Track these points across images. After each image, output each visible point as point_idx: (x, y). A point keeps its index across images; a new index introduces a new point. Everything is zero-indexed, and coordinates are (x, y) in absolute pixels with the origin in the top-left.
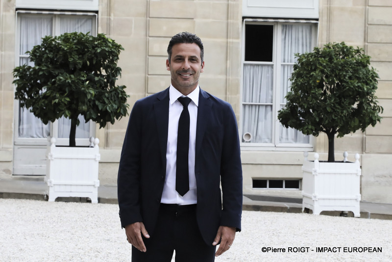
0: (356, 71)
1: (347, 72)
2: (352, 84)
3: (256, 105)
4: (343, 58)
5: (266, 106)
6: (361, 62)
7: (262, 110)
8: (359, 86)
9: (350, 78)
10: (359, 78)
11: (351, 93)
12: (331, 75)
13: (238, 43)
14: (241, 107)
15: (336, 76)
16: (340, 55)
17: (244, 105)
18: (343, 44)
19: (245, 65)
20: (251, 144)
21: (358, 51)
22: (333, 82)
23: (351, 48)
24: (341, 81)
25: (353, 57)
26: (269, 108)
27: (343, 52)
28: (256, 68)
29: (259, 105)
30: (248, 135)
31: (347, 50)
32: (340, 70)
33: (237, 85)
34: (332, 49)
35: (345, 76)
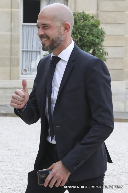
0: (91, 30)
1: (86, 30)
2: (89, 38)
3: (30, 51)
4: (84, 21)
5: (37, 51)
6: (94, 24)
7: (34, 54)
8: (93, 40)
9: (88, 34)
10: (93, 34)
11: (88, 44)
12: (76, 33)
13: (19, 12)
14: (21, 52)
15: (79, 33)
16: (81, 19)
17: (23, 51)
18: (83, 12)
19: (23, 25)
20: (27, 76)
21: (93, 17)
22: (77, 37)
23: (88, 15)
24: (82, 36)
25: (89, 21)
26: (38, 53)
27: (84, 18)
28: (30, 28)
29: (32, 51)
30: (25, 70)
31: (86, 17)
32: (81, 29)
33: (18, 38)
34: (76, 16)
35: (84, 33)
